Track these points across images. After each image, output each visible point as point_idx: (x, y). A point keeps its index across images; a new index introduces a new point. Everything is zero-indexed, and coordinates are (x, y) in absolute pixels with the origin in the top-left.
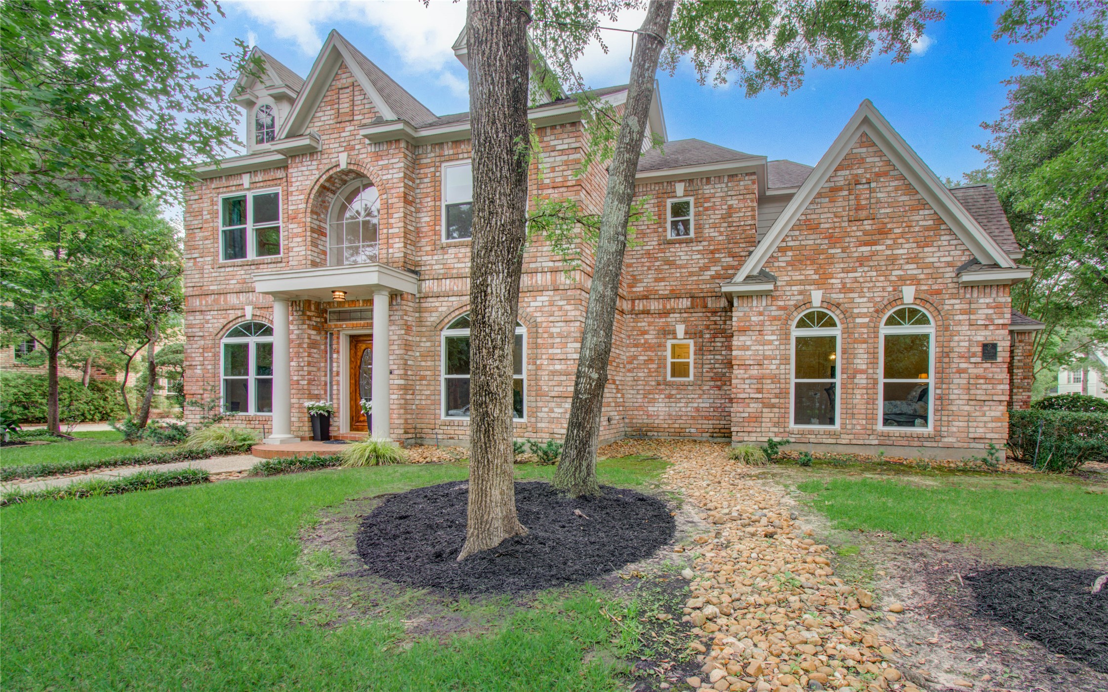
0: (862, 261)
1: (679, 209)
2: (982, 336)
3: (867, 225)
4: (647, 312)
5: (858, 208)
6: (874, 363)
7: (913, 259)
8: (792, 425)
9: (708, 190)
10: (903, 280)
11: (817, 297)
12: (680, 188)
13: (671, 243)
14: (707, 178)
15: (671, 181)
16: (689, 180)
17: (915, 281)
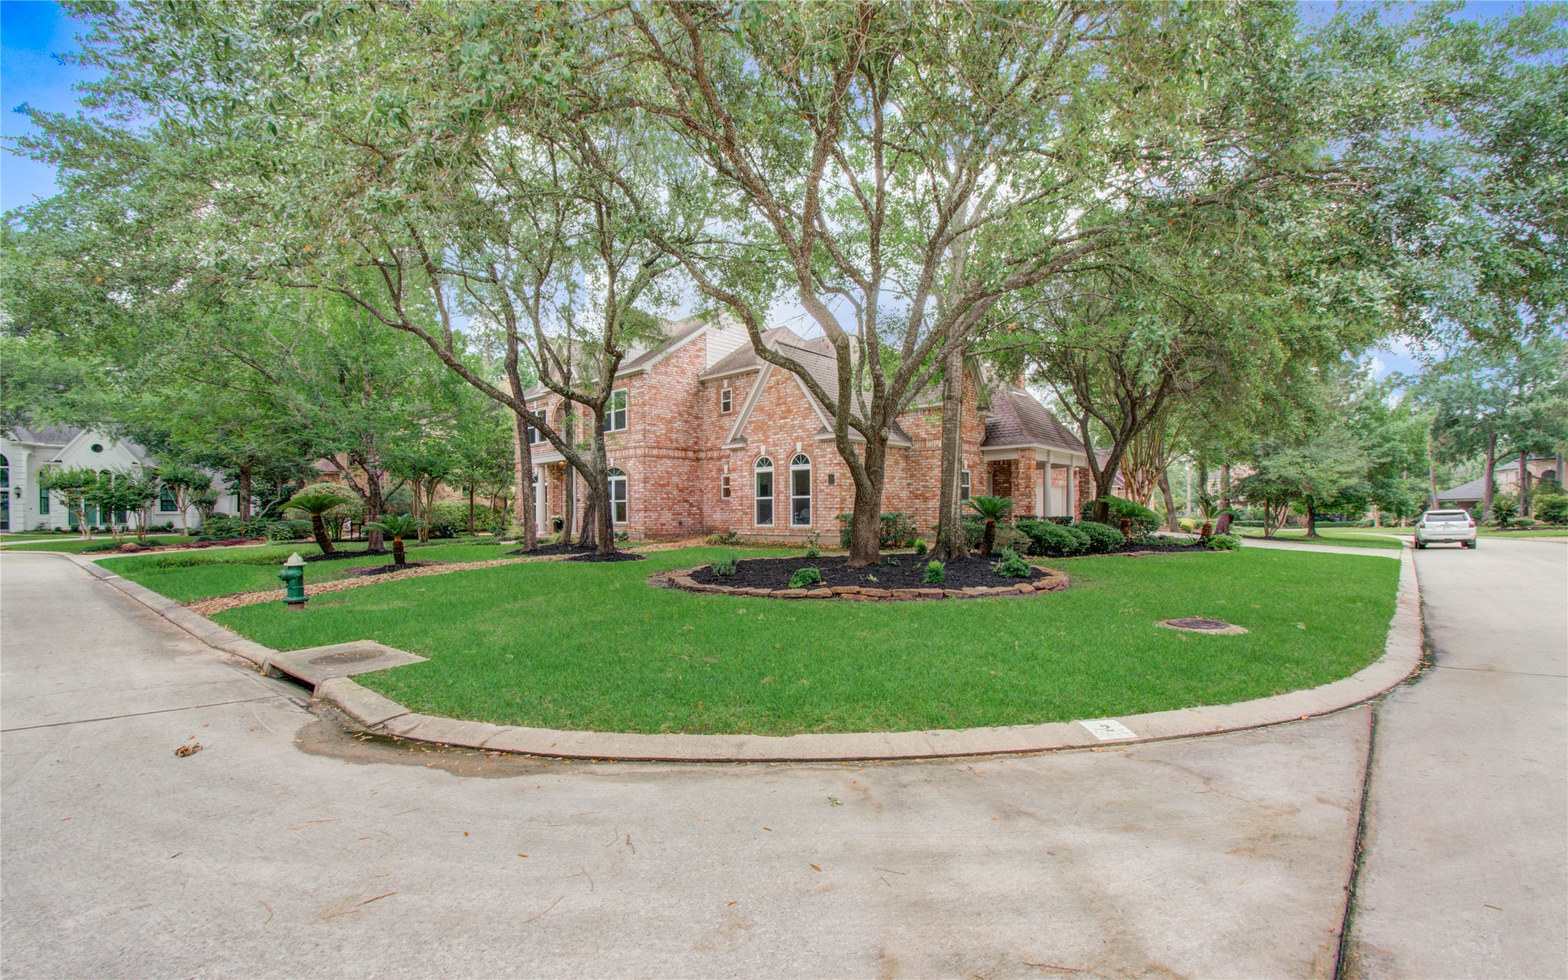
0: (781, 428)
1: (727, 395)
2: (828, 471)
3: (783, 408)
4: (711, 458)
5: (779, 398)
6: (787, 486)
7: (801, 427)
8: (756, 525)
9: (738, 383)
10: (797, 438)
11: (763, 449)
12: (726, 382)
13: (722, 416)
14: (738, 376)
15: (722, 379)
16: (730, 378)
17: (802, 439)
